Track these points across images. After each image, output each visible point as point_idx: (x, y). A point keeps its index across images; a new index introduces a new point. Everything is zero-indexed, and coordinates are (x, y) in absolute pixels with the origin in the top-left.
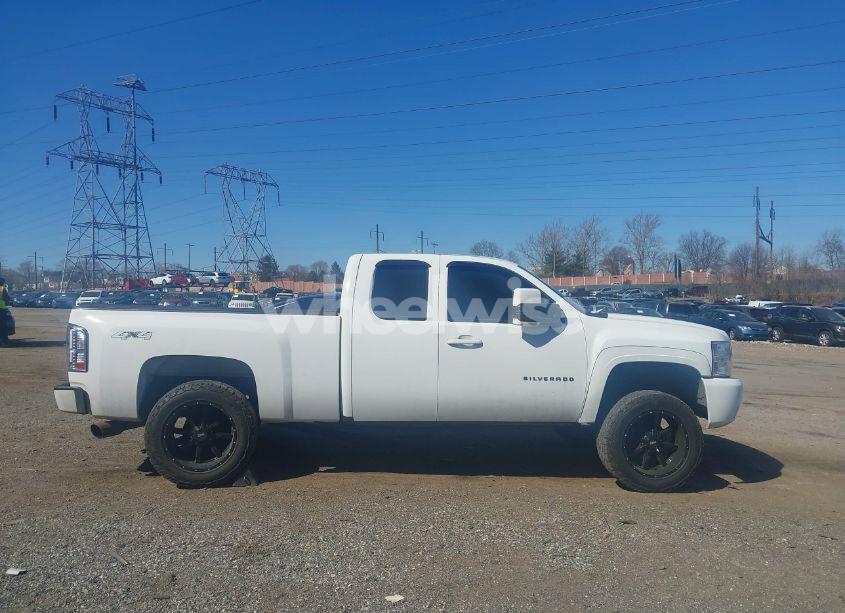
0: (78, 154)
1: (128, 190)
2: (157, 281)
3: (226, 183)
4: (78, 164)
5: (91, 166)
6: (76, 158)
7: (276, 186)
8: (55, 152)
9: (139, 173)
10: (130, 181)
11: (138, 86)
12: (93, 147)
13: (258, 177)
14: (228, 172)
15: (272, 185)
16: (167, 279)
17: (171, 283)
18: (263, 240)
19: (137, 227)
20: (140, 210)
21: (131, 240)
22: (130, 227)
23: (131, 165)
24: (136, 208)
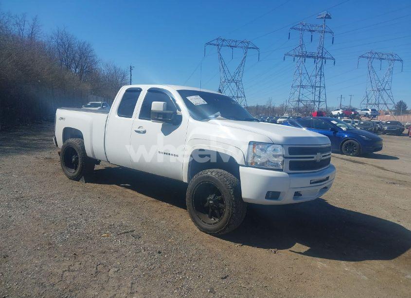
0: (297, 54)
1: (318, 69)
2: (335, 113)
3: (370, 62)
4: (297, 59)
5: (302, 59)
6: (296, 56)
7: (401, 61)
8: (288, 54)
9: (324, 60)
10: (319, 65)
11: (328, 17)
12: (304, 50)
13: (391, 57)
14: (373, 56)
15: (398, 60)
16: (340, 112)
17: (342, 114)
18: (388, 92)
19: (320, 87)
20: (322, 79)
21: (317, 93)
22: (317, 87)
23: (320, 57)
24: (321, 78)
